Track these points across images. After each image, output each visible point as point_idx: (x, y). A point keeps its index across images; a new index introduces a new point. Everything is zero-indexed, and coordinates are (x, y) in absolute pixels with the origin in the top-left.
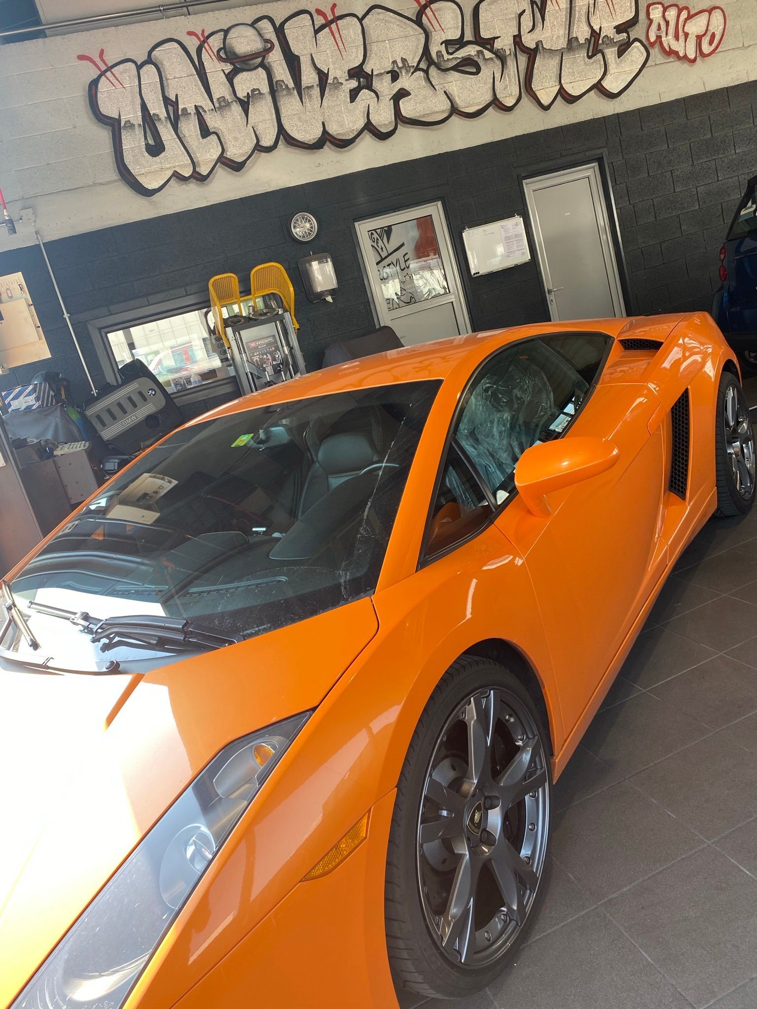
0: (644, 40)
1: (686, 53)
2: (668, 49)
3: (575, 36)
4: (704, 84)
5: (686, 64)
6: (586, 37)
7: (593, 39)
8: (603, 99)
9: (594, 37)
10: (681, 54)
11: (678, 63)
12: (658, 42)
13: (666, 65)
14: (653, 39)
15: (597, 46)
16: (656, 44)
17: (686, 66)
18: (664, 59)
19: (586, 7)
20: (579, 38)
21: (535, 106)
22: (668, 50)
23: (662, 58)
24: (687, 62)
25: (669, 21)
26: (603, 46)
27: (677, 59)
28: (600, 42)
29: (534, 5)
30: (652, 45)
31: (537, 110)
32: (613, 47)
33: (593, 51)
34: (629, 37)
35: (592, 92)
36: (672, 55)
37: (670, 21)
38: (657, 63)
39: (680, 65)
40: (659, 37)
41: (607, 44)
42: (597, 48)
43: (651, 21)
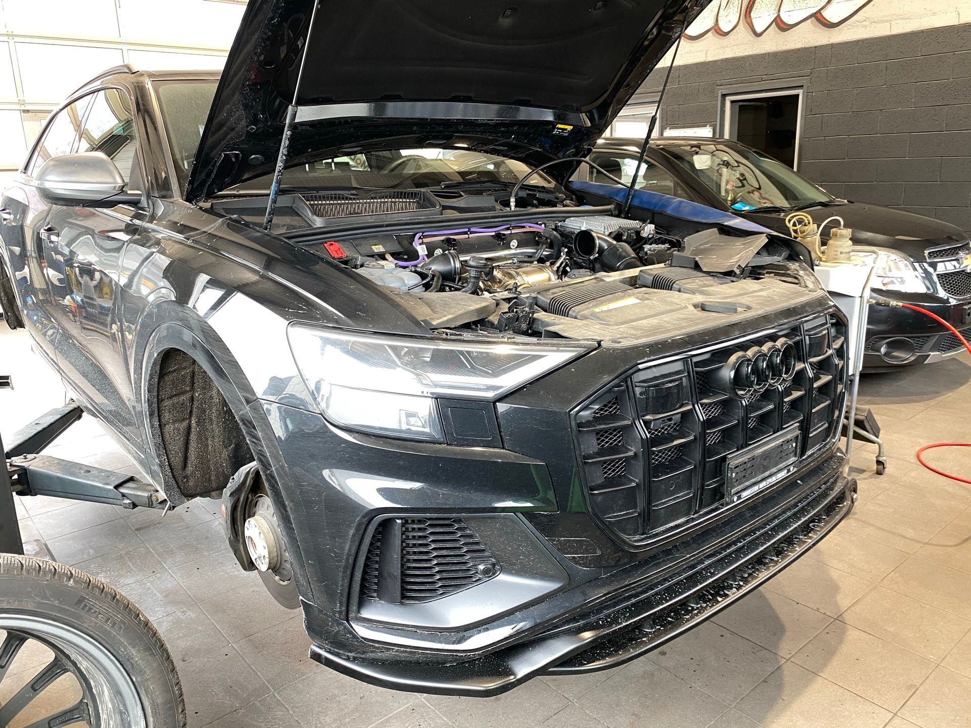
4: (959, 14)
8: (820, 28)
21: (749, 33)
31: (750, 37)
35: (809, 21)
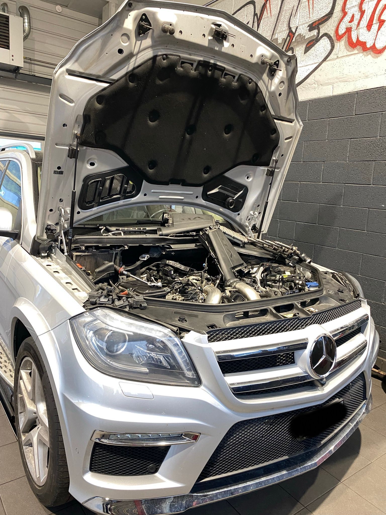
0: (332, 34)
1: (374, 43)
2: (354, 40)
3: (276, 37)
5: (370, 56)
6: (284, 37)
7: (289, 38)
9: (290, 36)
10: (368, 46)
11: (361, 55)
12: (346, 35)
13: (347, 59)
14: (342, 31)
15: (290, 44)
16: (344, 37)
17: (369, 58)
18: (347, 52)
19: (290, 11)
20: (279, 38)
22: (355, 42)
23: (345, 50)
24: (372, 53)
25: (365, 10)
26: (295, 44)
27: (363, 51)
28: (294, 40)
29: (256, 16)
30: (339, 38)
32: (302, 43)
33: (286, 48)
34: (319, 33)
36: (358, 46)
37: (366, 12)
38: (339, 57)
39: (364, 56)
40: (349, 30)
41: (298, 42)
42: (290, 46)
43: (345, 14)
